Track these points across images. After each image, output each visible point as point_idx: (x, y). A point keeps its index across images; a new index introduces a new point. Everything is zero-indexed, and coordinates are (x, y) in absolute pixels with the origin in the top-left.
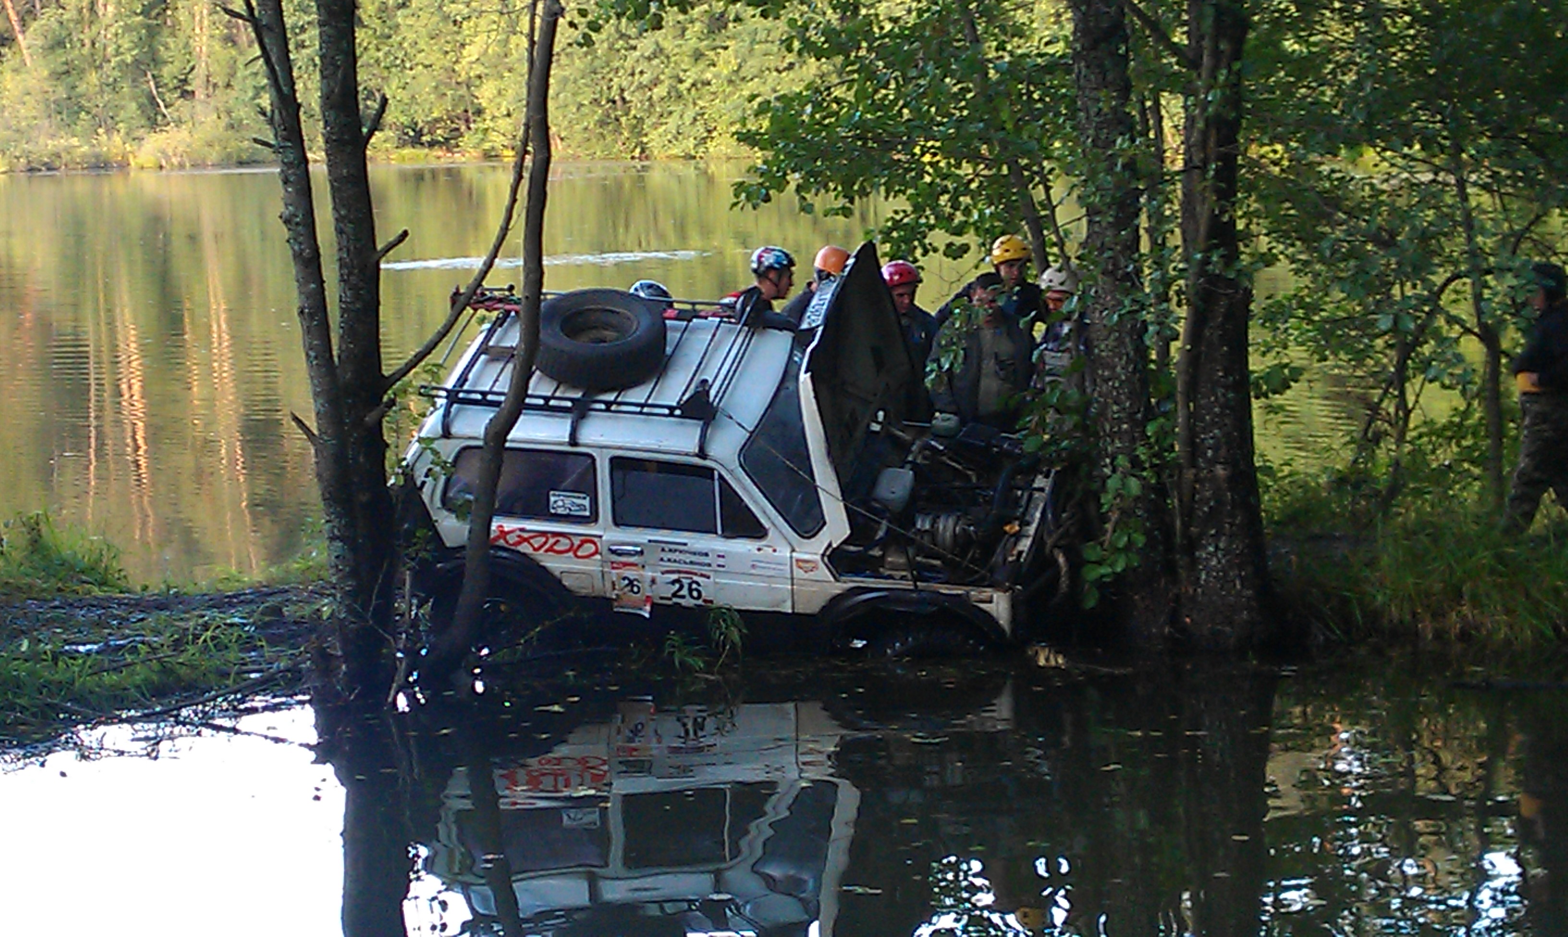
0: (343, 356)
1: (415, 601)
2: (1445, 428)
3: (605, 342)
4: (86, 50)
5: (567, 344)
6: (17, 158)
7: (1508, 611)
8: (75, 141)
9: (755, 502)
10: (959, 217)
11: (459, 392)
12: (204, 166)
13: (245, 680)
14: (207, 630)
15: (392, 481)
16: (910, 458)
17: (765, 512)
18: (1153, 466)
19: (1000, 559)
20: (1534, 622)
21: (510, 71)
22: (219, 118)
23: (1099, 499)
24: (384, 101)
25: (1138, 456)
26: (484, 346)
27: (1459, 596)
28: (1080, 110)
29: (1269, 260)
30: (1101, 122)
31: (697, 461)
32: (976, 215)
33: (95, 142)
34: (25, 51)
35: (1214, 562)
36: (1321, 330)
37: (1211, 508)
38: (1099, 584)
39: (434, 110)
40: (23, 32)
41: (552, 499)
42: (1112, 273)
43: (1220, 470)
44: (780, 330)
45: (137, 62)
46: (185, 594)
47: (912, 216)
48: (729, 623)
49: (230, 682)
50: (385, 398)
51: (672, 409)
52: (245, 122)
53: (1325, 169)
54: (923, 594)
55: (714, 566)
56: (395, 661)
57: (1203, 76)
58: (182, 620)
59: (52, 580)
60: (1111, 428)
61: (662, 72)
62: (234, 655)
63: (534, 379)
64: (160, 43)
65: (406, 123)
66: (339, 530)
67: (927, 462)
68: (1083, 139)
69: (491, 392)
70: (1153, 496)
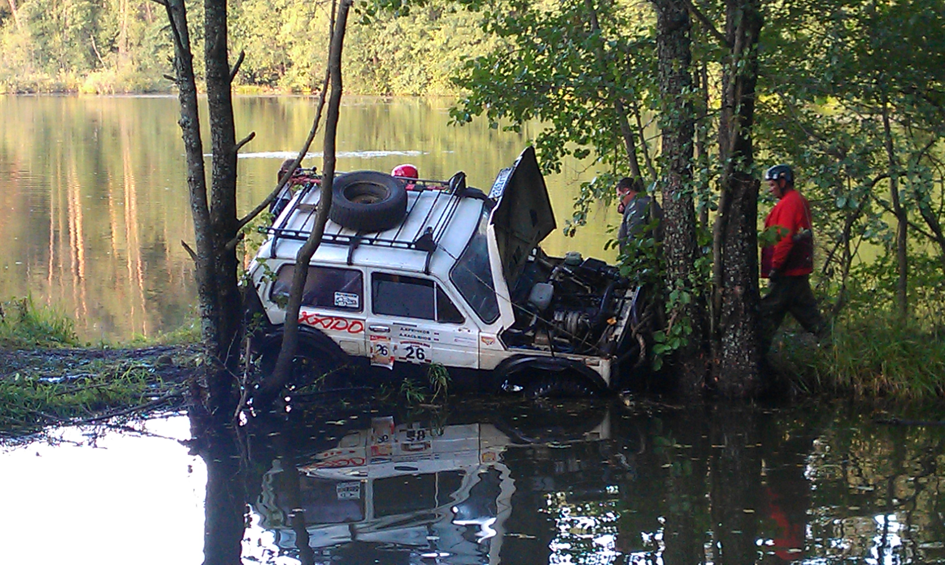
0: (214, 208)
1: (251, 357)
2: (872, 268)
3: (370, 203)
4: (54, 21)
5: (348, 204)
6: (11, 85)
7: (909, 379)
8: (46, 76)
9: (459, 302)
10: (584, 134)
11: (281, 231)
12: (124, 93)
13: (148, 401)
14: (126, 371)
15: (240, 283)
16: (551, 278)
17: (464, 308)
18: (698, 286)
19: (605, 339)
20: (924, 385)
21: (309, 40)
22: (133, 64)
23: (665, 305)
25: (688, 280)
26: (297, 204)
27: (879, 369)
28: (660, 71)
30: (673, 78)
31: (424, 276)
32: (594, 132)
33: (58, 76)
34: (16, 20)
35: (733, 344)
37: (732, 312)
38: (664, 356)
39: (263, 62)
40: (17, 9)
41: (336, 297)
42: (676, 169)
43: (738, 290)
44: (476, 198)
45: (84, 29)
46: (112, 348)
47: (556, 132)
48: (441, 373)
49: (140, 402)
50: (238, 234)
51: (410, 244)
52: (149, 67)
53: (804, 110)
54: (558, 360)
55: (432, 339)
56: (239, 392)
57: (735, 52)
58: (111, 364)
59: (33, 338)
60: (673, 263)
61: (401, 43)
62: (142, 386)
63: (327, 224)
64: (99, 18)
65: (246, 70)
66: (208, 312)
67: (562, 280)
68: (661, 88)
69: (301, 232)
70: (697, 304)
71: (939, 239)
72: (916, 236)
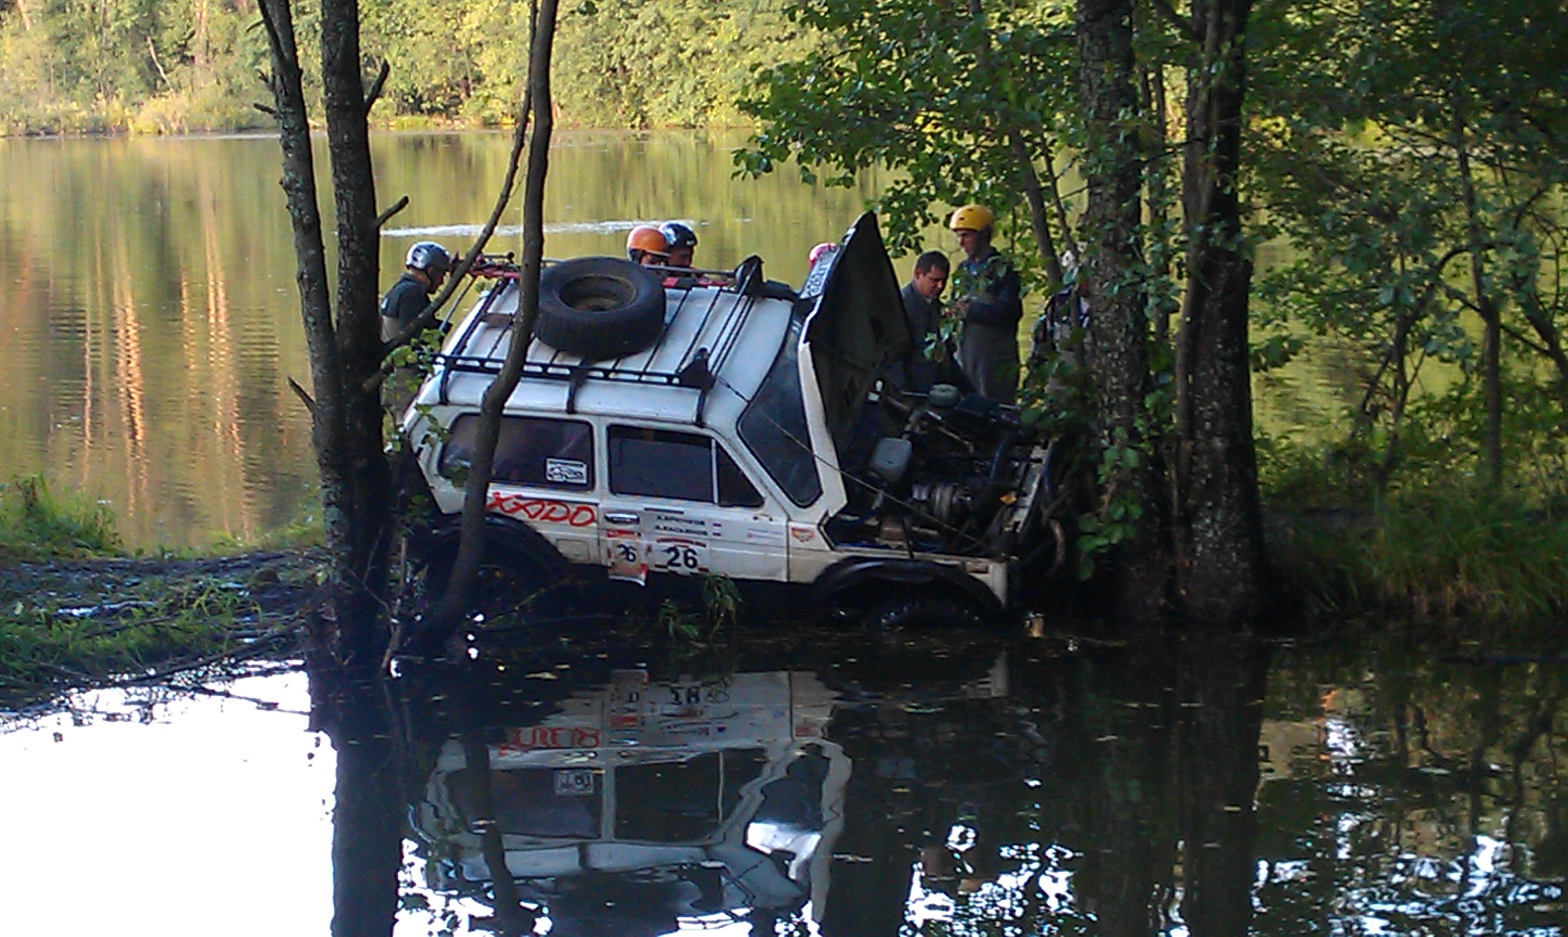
0: (341, 322)
1: (410, 567)
2: (1443, 402)
3: (604, 310)
4: (86, 15)
5: (565, 312)
6: (16, 122)
7: (1504, 586)
8: (74, 106)
9: (753, 472)
10: (961, 188)
11: (457, 359)
12: (204, 131)
13: (239, 645)
14: (201, 595)
15: (389, 447)
16: (908, 428)
17: (761, 482)
18: (1151, 438)
19: (997, 530)
20: (1530, 596)
21: (510, 39)
22: (219, 83)
23: (1096, 471)
24: (386, 68)
25: (1136, 428)
26: (483, 313)
27: (1454, 570)
28: (1083, 82)
29: (1269, 232)
30: (1104, 94)
31: (695, 429)
32: (976, 186)
33: (94, 106)
34: (24, 15)
35: (1210, 534)
36: (1321, 304)
37: (1208, 481)
38: (1096, 556)
39: (435, 76)
41: (549, 466)
42: (1113, 245)
43: (1218, 443)
44: (780, 299)
45: (136, 26)
46: (180, 558)
47: (914, 186)
48: (724, 591)
49: (224, 647)
50: (383, 365)
51: (670, 377)
52: (245, 87)
53: (1327, 142)
54: (919, 564)
55: (710, 534)
56: (389, 628)
57: (1207, 49)
58: (177, 584)
59: (47, 544)
60: (1110, 399)
61: (664, 41)
62: (228, 620)
63: (532, 346)
64: (160, 8)
65: (406, 90)
66: (335, 496)
67: (925, 432)
68: (1085, 110)
69: (489, 359)
70: (1150, 468)
71: (1554, 352)
72: (1515, 347)
